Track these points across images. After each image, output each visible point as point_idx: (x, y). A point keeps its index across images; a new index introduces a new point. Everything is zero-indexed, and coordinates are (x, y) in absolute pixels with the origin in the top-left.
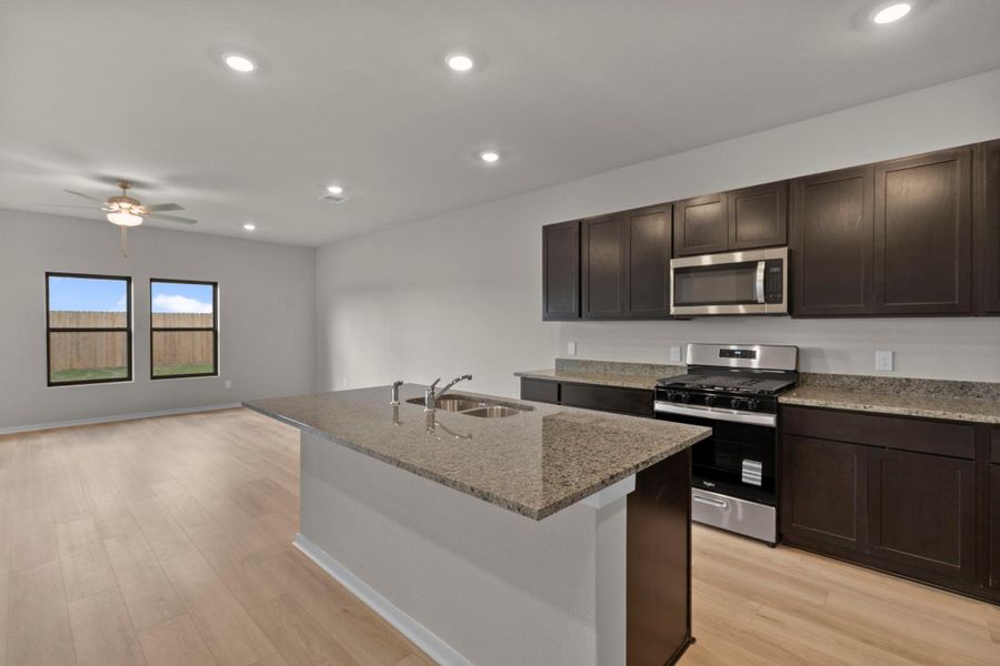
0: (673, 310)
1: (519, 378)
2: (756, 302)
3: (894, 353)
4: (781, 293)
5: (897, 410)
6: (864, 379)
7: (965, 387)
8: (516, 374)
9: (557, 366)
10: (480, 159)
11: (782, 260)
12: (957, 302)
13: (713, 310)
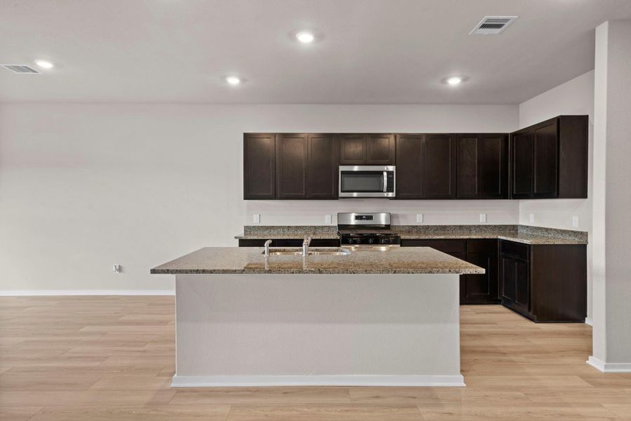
0: (341, 194)
1: (238, 240)
2: (382, 191)
3: (423, 215)
4: (393, 187)
5: (442, 237)
6: (413, 227)
7: (461, 227)
8: (236, 238)
9: (245, 231)
10: (226, 82)
11: (393, 172)
12: (450, 193)
13: (355, 194)
